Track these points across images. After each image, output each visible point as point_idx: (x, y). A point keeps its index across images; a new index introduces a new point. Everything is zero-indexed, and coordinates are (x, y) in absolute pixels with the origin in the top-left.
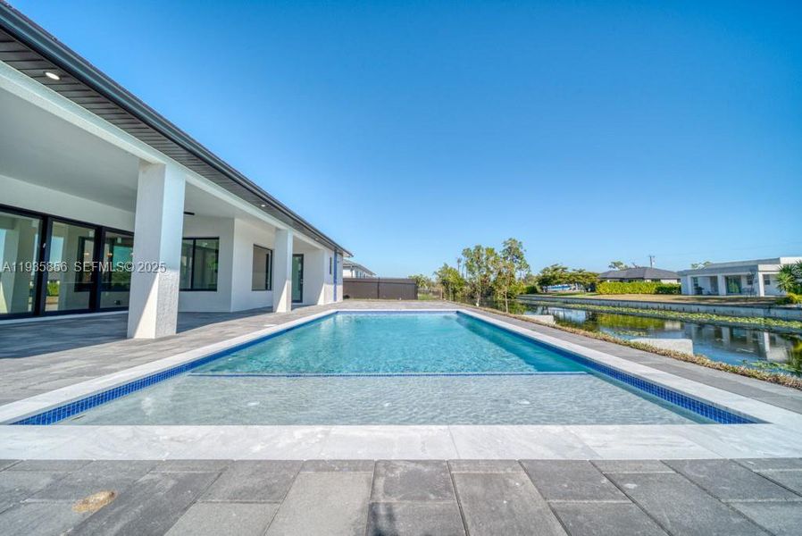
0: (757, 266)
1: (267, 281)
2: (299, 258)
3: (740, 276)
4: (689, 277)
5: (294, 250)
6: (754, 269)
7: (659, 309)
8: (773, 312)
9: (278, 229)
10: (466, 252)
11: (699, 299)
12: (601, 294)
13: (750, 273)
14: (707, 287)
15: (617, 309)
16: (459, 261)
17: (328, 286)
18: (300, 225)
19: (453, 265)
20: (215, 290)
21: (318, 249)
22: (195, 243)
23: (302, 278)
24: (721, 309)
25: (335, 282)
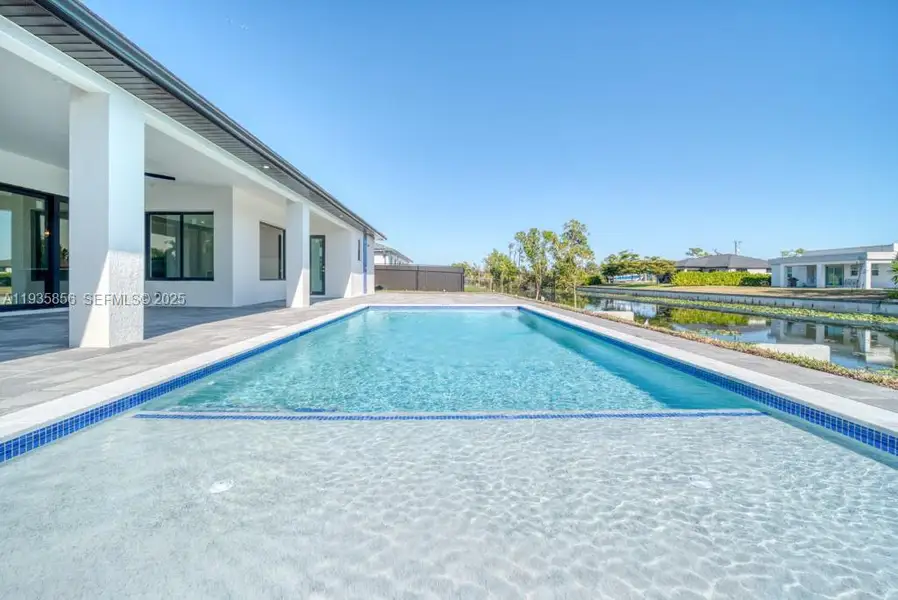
0: (865, 254)
1: (280, 268)
2: (319, 241)
3: (843, 265)
4: (782, 267)
5: (311, 230)
6: (863, 257)
7: (745, 303)
8: (883, 308)
9: (289, 202)
10: (520, 237)
11: (796, 292)
12: (677, 285)
13: (859, 262)
14: (802, 277)
15: (696, 303)
16: (511, 246)
17: (356, 275)
18: (318, 196)
19: (504, 251)
20: (212, 279)
21: (343, 229)
22: (182, 218)
23: (324, 265)
24: (821, 304)
25: (365, 271)
